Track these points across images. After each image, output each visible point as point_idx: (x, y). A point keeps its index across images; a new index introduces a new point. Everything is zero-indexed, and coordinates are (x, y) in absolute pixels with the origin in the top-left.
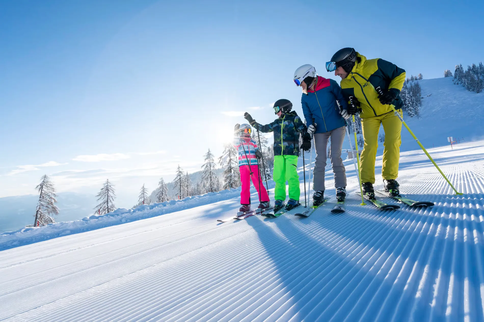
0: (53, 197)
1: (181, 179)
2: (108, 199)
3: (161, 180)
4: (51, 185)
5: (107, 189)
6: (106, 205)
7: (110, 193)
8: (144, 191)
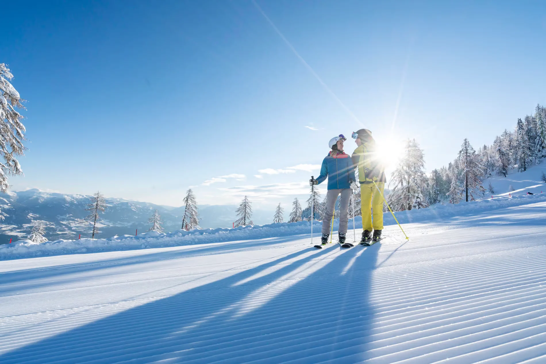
0: (194, 209)
1: (315, 201)
2: (245, 215)
3: (296, 200)
4: (193, 198)
5: (245, 206)
6: (243, 221)
7: (248, 210)
8: (279, 210)
